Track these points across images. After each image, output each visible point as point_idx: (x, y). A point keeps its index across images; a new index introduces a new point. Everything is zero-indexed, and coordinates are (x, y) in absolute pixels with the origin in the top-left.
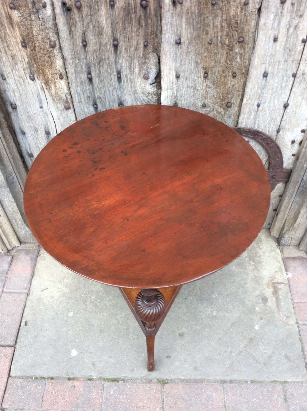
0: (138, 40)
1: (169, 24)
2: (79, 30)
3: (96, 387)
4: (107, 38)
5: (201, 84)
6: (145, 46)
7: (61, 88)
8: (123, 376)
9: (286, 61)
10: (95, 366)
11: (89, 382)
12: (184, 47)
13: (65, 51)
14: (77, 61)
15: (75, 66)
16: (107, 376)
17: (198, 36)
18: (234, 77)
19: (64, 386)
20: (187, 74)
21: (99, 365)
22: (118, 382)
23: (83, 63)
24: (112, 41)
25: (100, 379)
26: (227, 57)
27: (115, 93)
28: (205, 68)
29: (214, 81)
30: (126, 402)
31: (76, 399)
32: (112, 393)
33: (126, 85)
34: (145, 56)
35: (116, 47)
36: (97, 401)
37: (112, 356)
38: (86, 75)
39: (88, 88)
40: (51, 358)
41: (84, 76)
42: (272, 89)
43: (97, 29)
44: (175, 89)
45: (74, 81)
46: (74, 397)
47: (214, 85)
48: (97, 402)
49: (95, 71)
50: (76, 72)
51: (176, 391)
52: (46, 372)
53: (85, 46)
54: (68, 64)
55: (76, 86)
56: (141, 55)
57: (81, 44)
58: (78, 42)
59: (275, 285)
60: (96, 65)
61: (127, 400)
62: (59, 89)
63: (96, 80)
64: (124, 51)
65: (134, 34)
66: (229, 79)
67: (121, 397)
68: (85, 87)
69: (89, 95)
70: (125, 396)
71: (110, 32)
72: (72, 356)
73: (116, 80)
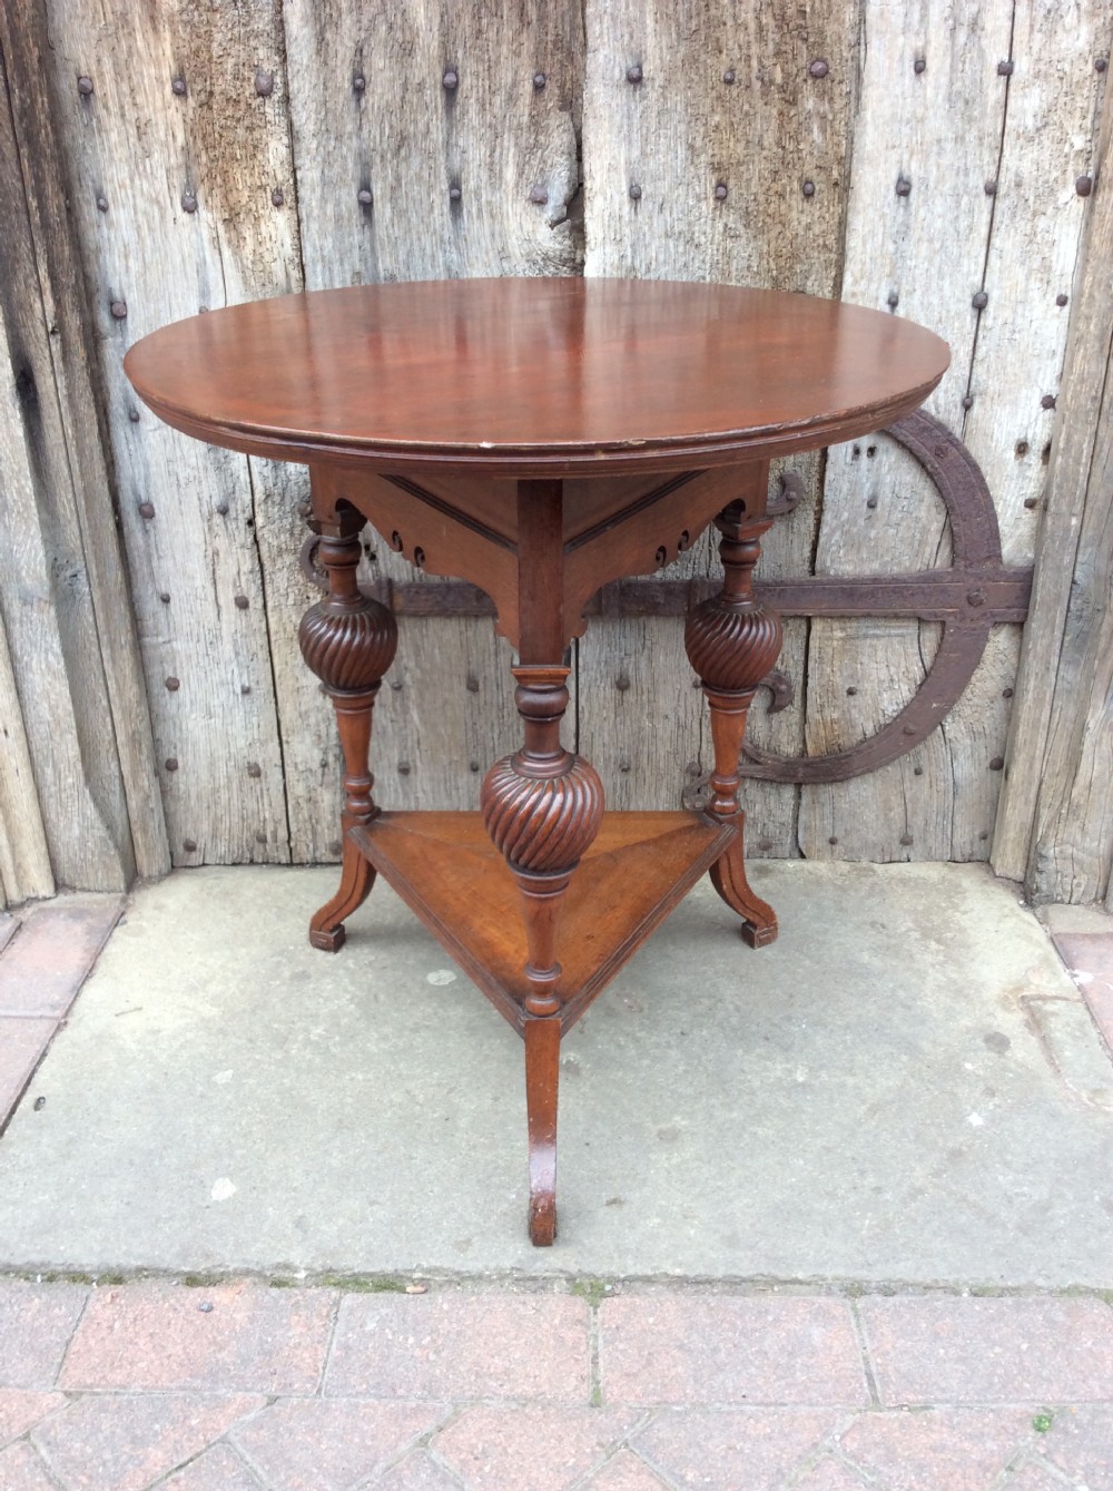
0: (516, 70)
1: (606, 19)
2: (346, 40)
3: (306, 1307)
4: (426, 67)
5: (709, 225)
6: (539, 88)
7: (274, 239)
9: (960, 139)
10: (306, 1232)
11: (274, 1291)
12: (652, 92)
13: (299, 108)
14: (333, 143)
15: (324, 161)
16: (356, 1263)
17: (692, 61)
18: (808, 195)
19: (167, 1305)
20: (664, 187)
21: (324, 1227)
22: (403, 1291)
23: (349, 149)
24: (439, 75)
25: (323, 1280)
26: (781, 126)
27: (440, 259)
28: (716, 167)
29: (748, 213)
30: (433, 1357)
31: (212, 1349)
32: (371, 1326)
33: (474, 226)
34: (536, 124)
35: (450, 91)
36: (306, 1355)
37: (382, 1200)
38: (354, 193)
39: (357, 238)
40: (123, 1207)
41: (349, 197)
42: (931, 241)
43: (399, 35)
44: (627, 242)
45: (316, 212)
46: (205, 1341)
47: (747, 226)
48: (303, 1360)
49: (385, 179)
50: (325, 182)
51: (651, 1320)
52: (97, 1248)
53: (359, 91)
54: (303, 153)
55: (322, 233)
56: (525, 119)
57: (347, 85)
58: (340, 79)
59: (1032, 1003)
60: (389, 156)
61: (437, 1353)
62: (269, 245)
63: (382, 211)
64: (473, 108)
65: (504, 49)
66: (794, 203)
68: (350, 234)
69: (358, 267)
70: (428, 1338)
71: (436, 43)
72: (214, 1198)
73: (446, 209)
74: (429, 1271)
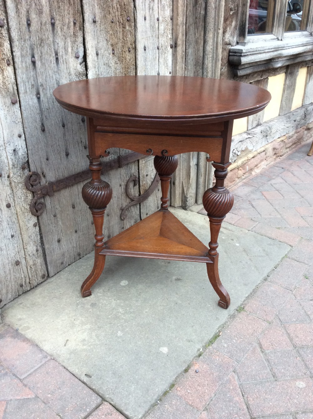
0: (69, 19)
1: (87, 4)
2: (24, 8)
3: (211, 353)
4: (46, 18)
5: (112, 61)
6: (75, 24)
7: (8, 76)
8: (217, 328)
9: (152, 36)
10: (192, 341)
11: (201, 357)
12: (98, 24)
13: (13, 31)
14: (23, 43)
15: (21, 49)
16: (209, 338)
17: (105, 16)
18: (129, 51)
19: (190, 379)
20: (102, 51)
21: (193, 338)
22: (219, 336)
23: (28, 44)
24: (50, 20)
25: (205, 347)
26: (123, 34)
27: (54, 77)
28: (112, 45)
29: (119, 57)
30: (242, 340)
31: (212, 375)
32: (226, 345)
33: (62, 66)
34: (75, 35)
35: (53, 25)
37: (193, 325)
38: (30, 59)
39: (32, 73)
40: (152, 372)
41: (29, 60)
42: (150, 61)
43: (38, 7)
44: (97, 67)
45: (20, 66)
46: (208, 376)
47: (119, 60)
49: (38, 53)
50: (22, 56)
51: (255, 306)
52: (164, 382)
53: (29, 25)
54: (15, 47)
55: (23, 73)
56: (72, 33)
57: (25, 23)
58: (23, 21)
60: (38, 46)
61: (241, 338)
62: (7, 78)
63: (38, 64)
64: (59, 30)
65: (66, 12)
66: (127, 54)
67: (234, 341)
68: (30, 72)
69: (33, 83)
70: (236, 338)
71: (48, 10)
72: (166, 353)
73: (55, 62)
74: (218, 329)
